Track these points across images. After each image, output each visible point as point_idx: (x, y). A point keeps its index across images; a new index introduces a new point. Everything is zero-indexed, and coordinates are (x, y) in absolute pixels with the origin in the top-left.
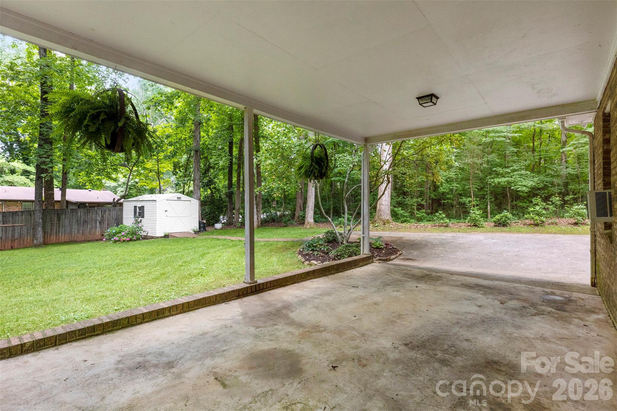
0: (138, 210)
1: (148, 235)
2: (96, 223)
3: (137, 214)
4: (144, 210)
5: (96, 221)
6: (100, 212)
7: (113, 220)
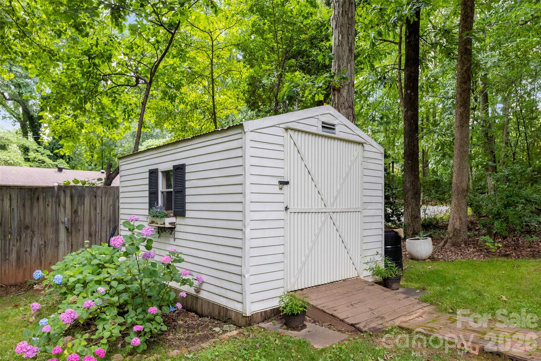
0: (161, 186)
1: (203, 295)
2: (57, 231)
3: (160, 202)
4: (183, 181)
5: (58, 224)
6: (68, 200)
7: (104, 222)
